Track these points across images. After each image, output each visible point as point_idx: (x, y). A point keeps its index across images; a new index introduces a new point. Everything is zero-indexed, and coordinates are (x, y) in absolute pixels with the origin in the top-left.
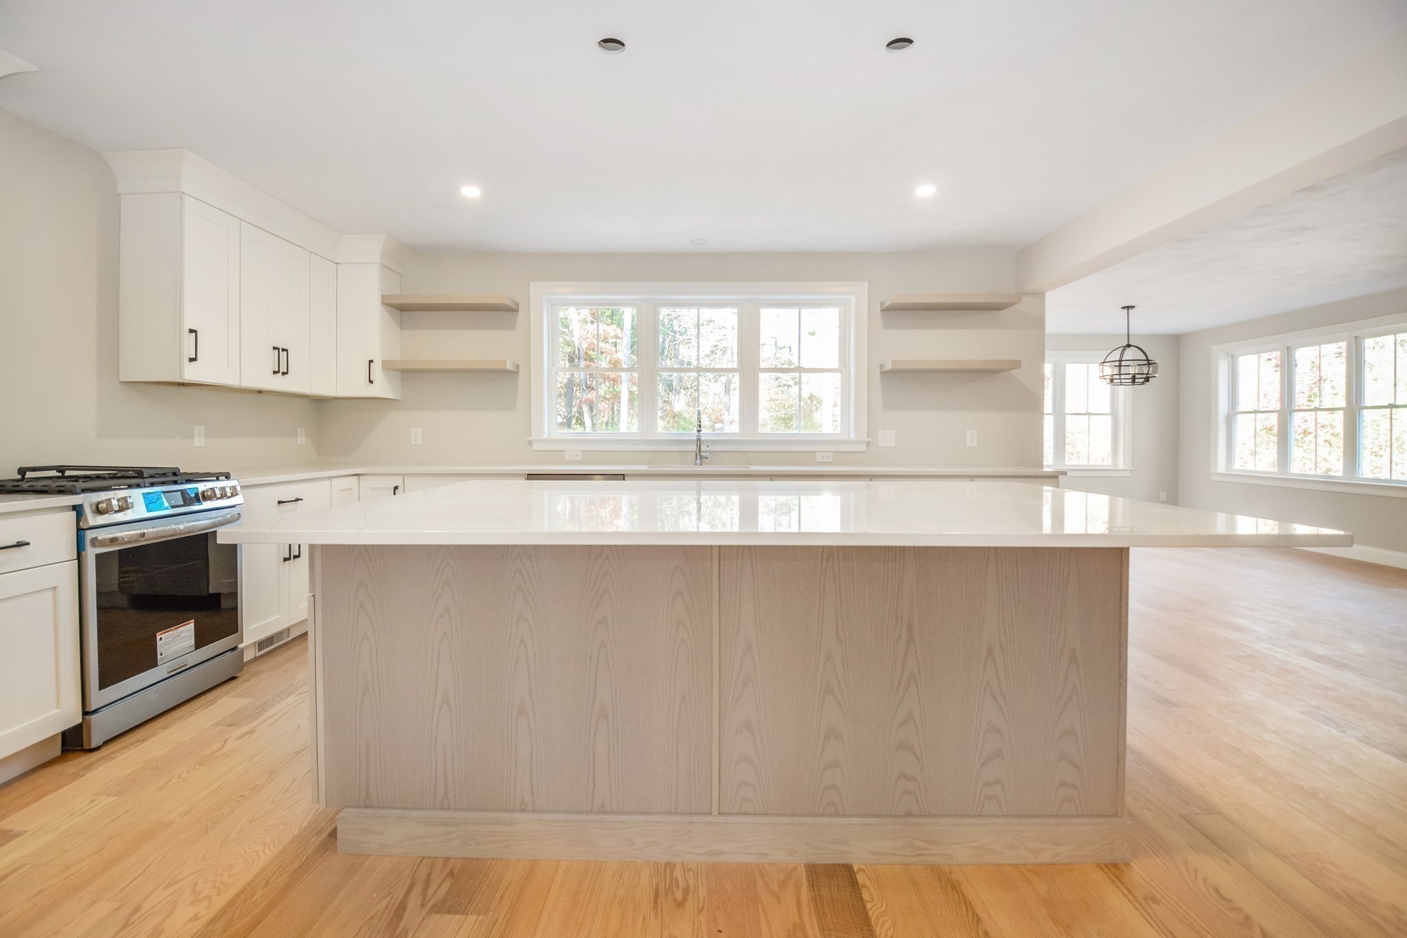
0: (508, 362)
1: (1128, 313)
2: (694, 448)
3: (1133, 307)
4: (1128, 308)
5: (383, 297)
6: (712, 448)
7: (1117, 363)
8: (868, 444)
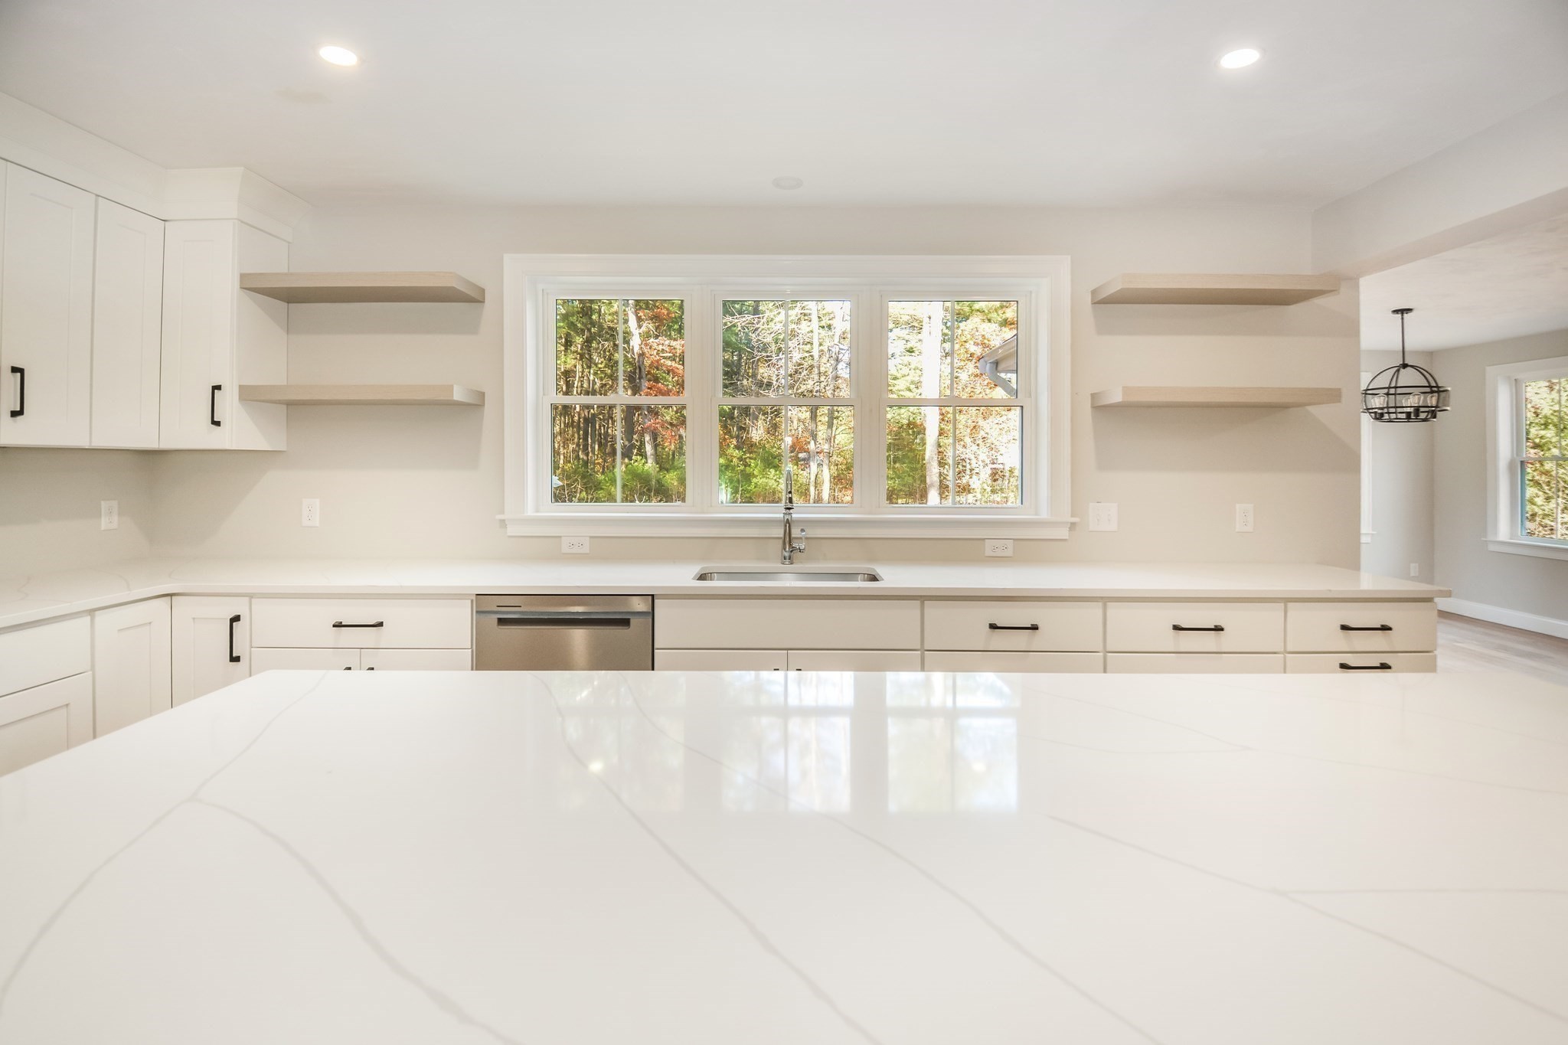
0: (455, 388)
1: (1402, 319)
2: (779, 532)
3: (1409, 310)
4: (1403, 311)
5: (243, 276)
6: (811, 532)
7: (1386, 391)
8: (1073, 526)
